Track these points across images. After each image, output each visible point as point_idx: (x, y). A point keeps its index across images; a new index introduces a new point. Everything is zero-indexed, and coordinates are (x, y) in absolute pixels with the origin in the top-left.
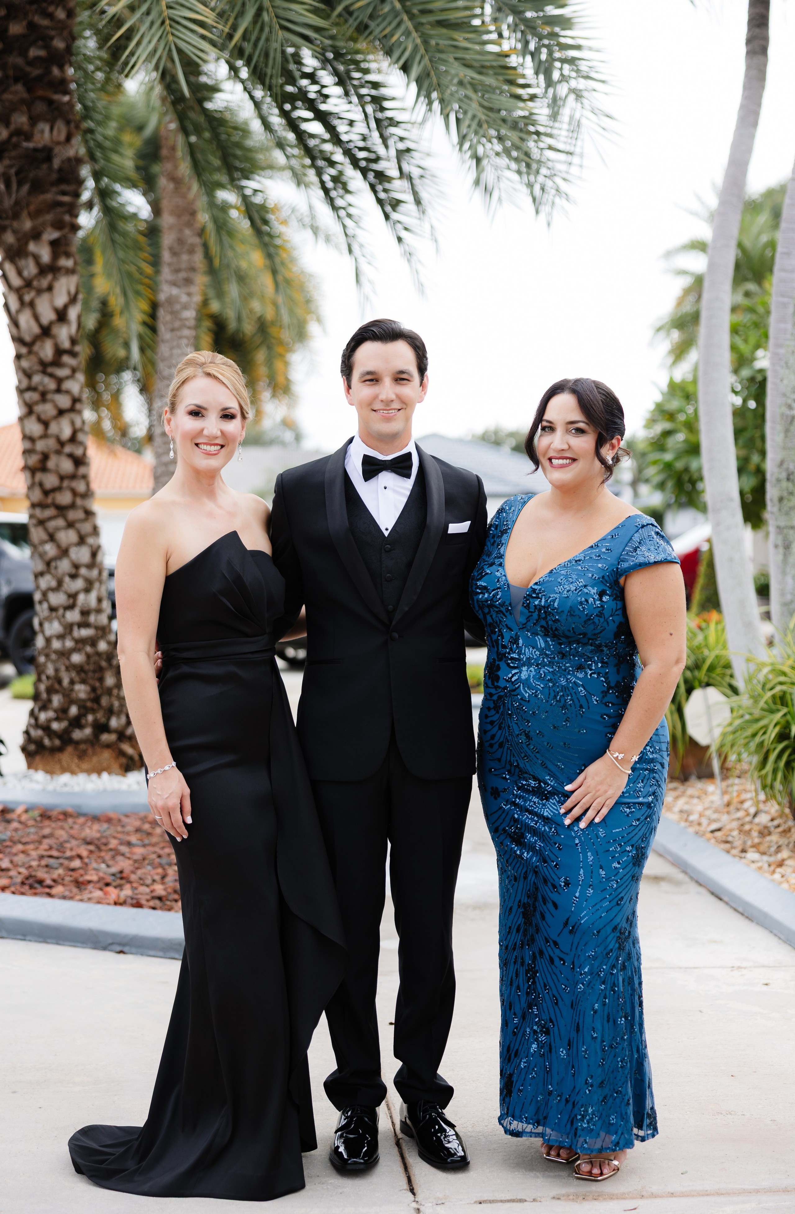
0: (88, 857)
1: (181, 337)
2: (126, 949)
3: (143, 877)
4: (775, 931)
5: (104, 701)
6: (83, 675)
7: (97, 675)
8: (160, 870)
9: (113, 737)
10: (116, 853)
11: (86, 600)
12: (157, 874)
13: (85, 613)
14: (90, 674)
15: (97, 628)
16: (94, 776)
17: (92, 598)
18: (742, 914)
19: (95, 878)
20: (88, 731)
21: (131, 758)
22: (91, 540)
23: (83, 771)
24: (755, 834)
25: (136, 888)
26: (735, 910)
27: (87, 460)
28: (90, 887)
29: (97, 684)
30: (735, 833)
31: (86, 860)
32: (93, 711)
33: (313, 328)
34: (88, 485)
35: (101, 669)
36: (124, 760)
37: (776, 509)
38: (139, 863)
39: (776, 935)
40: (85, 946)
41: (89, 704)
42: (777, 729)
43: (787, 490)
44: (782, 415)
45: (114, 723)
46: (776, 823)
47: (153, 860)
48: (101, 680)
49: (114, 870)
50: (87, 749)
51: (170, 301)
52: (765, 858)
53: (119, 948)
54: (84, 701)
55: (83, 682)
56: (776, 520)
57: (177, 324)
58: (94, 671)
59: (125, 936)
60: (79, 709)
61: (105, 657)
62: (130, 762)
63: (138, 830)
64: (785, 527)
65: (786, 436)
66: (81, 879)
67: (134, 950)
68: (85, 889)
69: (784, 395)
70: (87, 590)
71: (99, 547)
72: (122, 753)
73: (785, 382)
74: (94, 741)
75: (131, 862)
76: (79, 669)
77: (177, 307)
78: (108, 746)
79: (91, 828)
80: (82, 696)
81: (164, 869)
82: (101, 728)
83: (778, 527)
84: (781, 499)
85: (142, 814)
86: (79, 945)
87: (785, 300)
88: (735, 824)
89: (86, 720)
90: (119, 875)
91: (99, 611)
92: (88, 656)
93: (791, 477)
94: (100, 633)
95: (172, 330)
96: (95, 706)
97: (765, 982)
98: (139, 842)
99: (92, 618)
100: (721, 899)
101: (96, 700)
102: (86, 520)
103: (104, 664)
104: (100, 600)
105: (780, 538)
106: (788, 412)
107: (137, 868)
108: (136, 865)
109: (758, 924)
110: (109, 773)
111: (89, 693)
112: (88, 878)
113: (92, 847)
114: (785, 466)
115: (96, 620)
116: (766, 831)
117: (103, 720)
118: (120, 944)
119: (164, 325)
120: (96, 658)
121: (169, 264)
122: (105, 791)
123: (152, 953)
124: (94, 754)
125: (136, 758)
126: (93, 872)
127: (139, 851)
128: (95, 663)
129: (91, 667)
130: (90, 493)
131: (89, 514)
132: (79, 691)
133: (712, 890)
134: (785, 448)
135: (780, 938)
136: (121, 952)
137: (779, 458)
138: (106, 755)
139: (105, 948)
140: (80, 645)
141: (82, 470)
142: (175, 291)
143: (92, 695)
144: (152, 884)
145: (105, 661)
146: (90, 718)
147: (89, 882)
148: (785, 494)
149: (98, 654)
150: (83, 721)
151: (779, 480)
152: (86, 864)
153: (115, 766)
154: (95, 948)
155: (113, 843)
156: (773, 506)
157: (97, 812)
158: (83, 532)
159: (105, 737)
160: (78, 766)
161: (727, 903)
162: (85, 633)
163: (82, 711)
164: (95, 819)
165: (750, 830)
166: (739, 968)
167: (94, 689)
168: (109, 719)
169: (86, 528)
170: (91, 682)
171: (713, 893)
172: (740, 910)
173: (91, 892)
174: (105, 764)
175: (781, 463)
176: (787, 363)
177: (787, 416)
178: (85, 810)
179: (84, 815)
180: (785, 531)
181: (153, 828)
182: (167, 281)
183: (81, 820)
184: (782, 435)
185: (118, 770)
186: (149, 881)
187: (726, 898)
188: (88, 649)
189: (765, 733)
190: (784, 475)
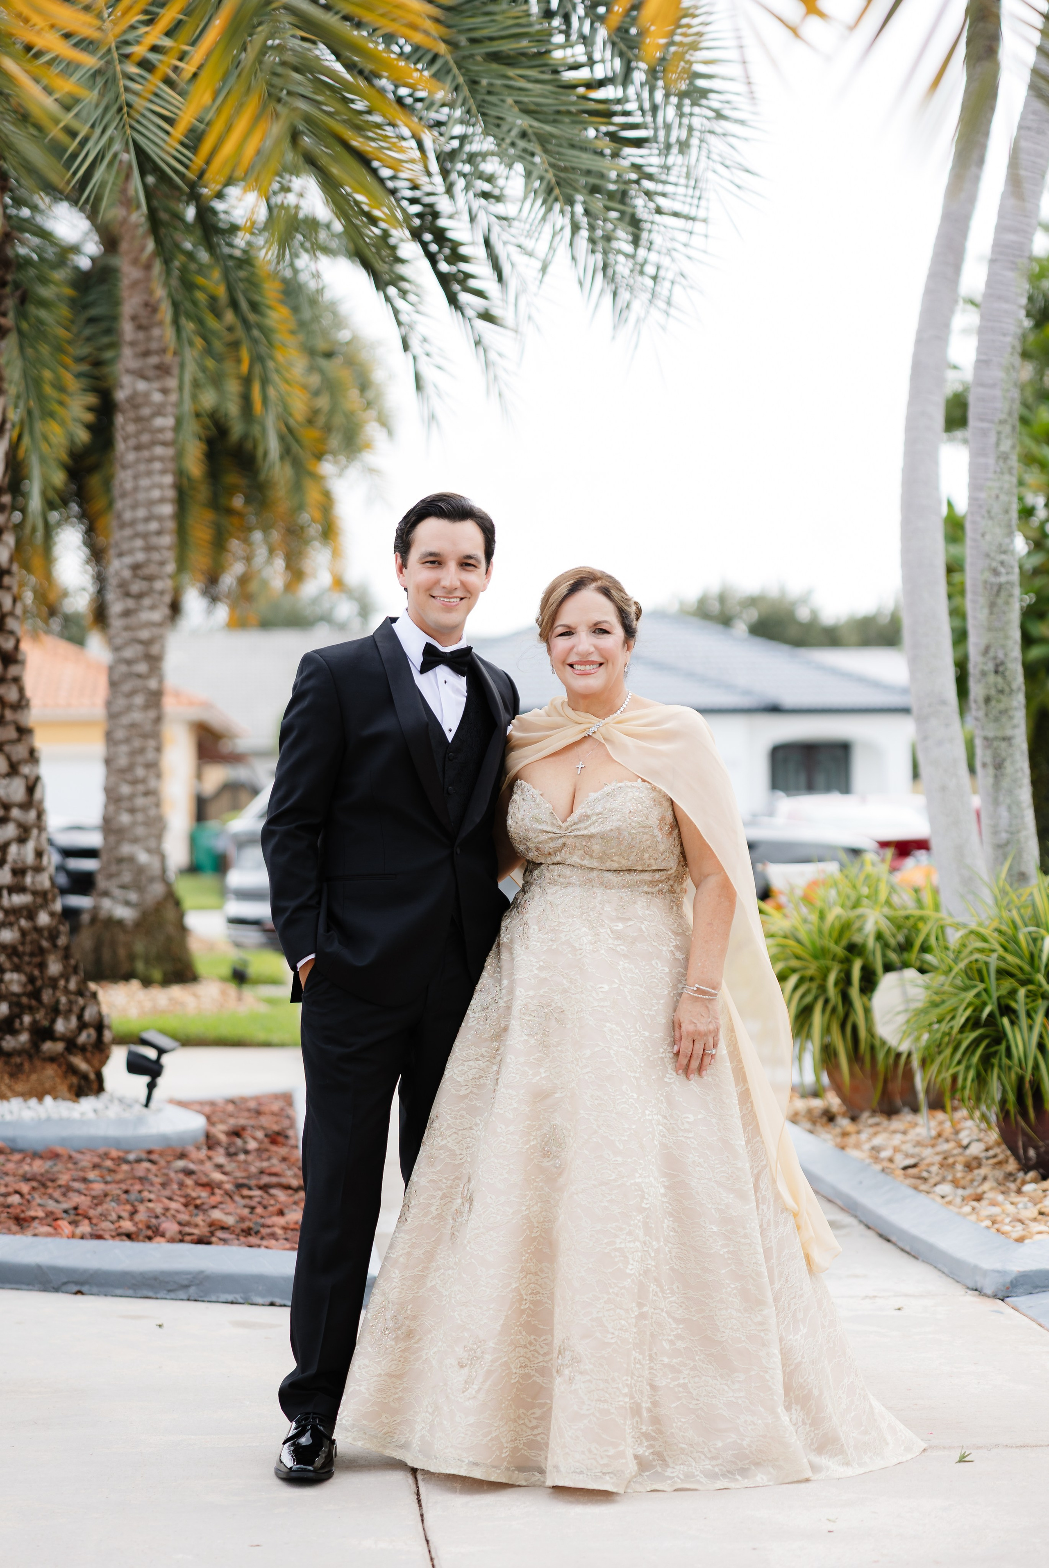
0: (29, 1194)
1: (151, 460)
2: (84, 1289)
3: (105, 1212)
4: (939, 1266)
5: (47, 996)
6: (16, 960)
7: (37, 960)
8: (128, 1207)
9: (60, 1046)
10: (67, 1190)
11: (19, 854)
12: (124, 1210)
13: (19, 872)
14: (27, 959)
15: (35, 893)
16: (33, 1102)
17: (28, 852)
18: (908, 1253)
19: (40, 1214)
20: (24, 1037)
21: (85, 1077)
22: (26, 770)
23: (18, 1094)
24: (959, 1167)
25: (96, 1225)
26: (903, 1250)
27: (20, 657)
28: (35, 1224)
29: (36, 973)
30: (934, 1169)
31: (28, 1197)
32: (31, 1010)
33: (373, 431)
34: (21, 690)
35: (42, 951)
36: (75, 1080)
37: (981, 714)
38: (98, 1200)
39: (940, 1270)
40: (31, 1287)
41: (25, 1000)
42: (968, 1012)
43: (996, 686)
44: (986, 582)
45: (60, 1026)
46: (991, 1153)
47: (119, 1196)
48: (42, 966)
49: (65, 1206)
50: (22, 1064)
51: (134, 401)
52: (960, 1192)
53: (75, 1288)
54: (18, 995)
55: (17, 969)
56: (983, 728)
57: (145, 438)
58: (32, 955)
59: (85, 1271)
60: (10, 1007)
61: (46, 934)
62: (83, 1082)
63: (95, 1166)
64: (996, 738)
65: (991, 613)
66: (22, 1215)
67: (95, 1290)
68: (29, 1227)
69: (987, 555)
70: (22, 840)
71: (38, 779)
72: (73, 1070)
73: (988, 537)
74: (33, 1052)
75: (89, 1199)
76: (10, 951)
77: (146, 411)
78: (52, 1059)
79: (30, 1165)
80: (16, 988)
81: (133, 1206)
82: (42, 1033)
83: (986, 739)
84: (988, 700)
85: (101, 1150)
86: (23, 1286)
87: (985, 425)
88: (938, 1158)
89: (22, 1023)
90: (72, 1212)
91: (38, 869)
92: (23, 933)
93: (1001, 669)
94: (39, 900)
95: (138, 448)
96: (34, 1003)
97: (897, 1307)
98: (98, 1179)
99: (28, 880)
100: (889, 1241)
101: (36, 994)
102: (19, 740)
103: (45, 944)
104: (39, 854)
105: (989, 753)
106: (993, 579)
107: (96, 1205)
108: (95, 1201)
109: (923, 1261)
110: (55, 1098)
111: (25, 986)
112: (32, 1213)
113: (35, 1184)
114: (992, 653)
115: (33, 883)
116: (974, 1164)
117: (46, 1023)
118: (76, 1283)
119: (125, 439)
120: (35, 936)
121: (133, 344)
122: (49, 1119)
123: (119, 1292)
124: (33, 1070)
125: (92, 1076)
126: (39, 1209)
127: (98, 1188)
128: (32, 942)
129: (28, 948)
130: (24, 703)
131: (24, 732)
132: (11, 981)
133: (881, 1232)
134: (990, 629)
135: (943, 1273)
136: (79, 1292)
137: (984, 642)
138: (50, 1071)
139: (57, 1290)
140: (12, 918)
141: (13, 671)
142: (142, 386)
143: (30, 988)
144: (118, 1221)
145: (46, 940)
146: (27, 1019)
147: (34, 1218)
148: (993, 692)
149: (38, 930)
150: (17, 1024)
151: (984, 674)
152: (28, 1201)
153: (63, 1088)
154: (45, 1290)
155: (64, 1179)
156: (978, 709)
157: (39, 1148)
158: (15, 758)
159: (48, 1046)
160: (10, 1087)
161: (895, 1244)
162: (18, 900)
163: (16, 1010)
164: (36, 1155)
165: (954, 1164)
166: (875, 1297)
167: (31, 980)
168: (53, 1021)
169: (19, 751)
170: (28, 969)
171: (881, 1236)
172: (907, 1248)
173: (36, 1228)
174: (48, 1085)
175: (987, 650)
176: (989, 512)
177: (992, 584)
178: (21, 1145)
179: (20, 1151)
180: (995, 744)
181: (119, 1165)
182: (128, 371)
183: (17, 1157)
184: (986, 611)
185: (67, 1095)
186: (114, 1217)
187: (893, 1239)
188: (23, 922)
189: (953, 1018)
190: (990, 666)
